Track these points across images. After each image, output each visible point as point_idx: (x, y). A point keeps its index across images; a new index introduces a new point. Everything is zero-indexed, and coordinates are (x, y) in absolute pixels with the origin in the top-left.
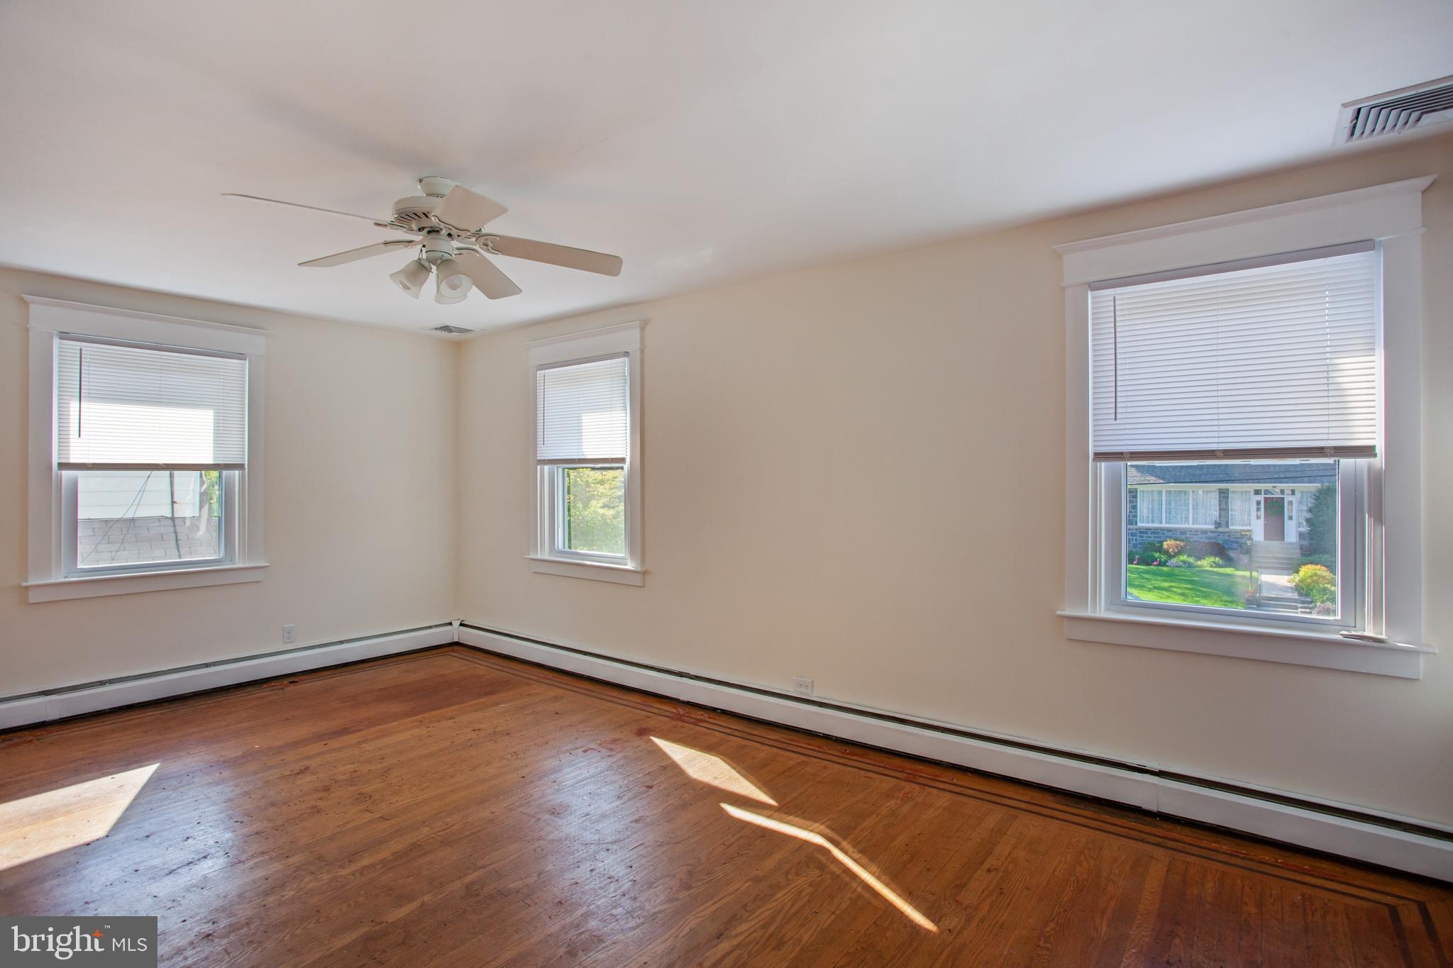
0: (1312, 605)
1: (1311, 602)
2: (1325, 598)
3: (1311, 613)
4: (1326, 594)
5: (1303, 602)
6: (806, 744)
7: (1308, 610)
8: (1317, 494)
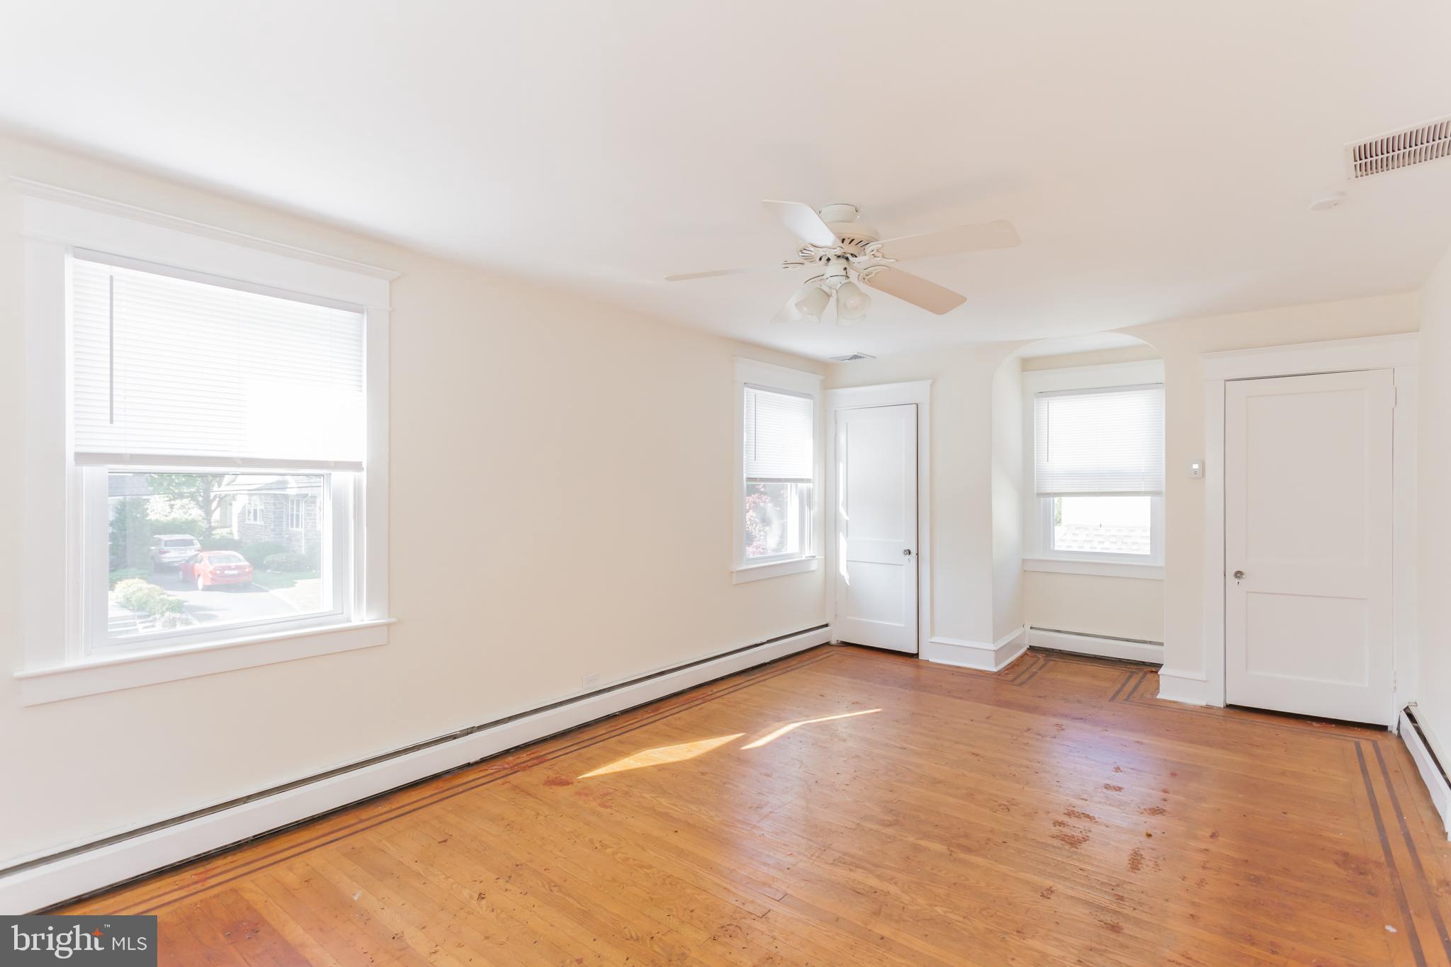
0: (151, 618)
1: (149, 616)
2: (164, 609)
3: (153, 626)
4: (165, 605)
5: (140, 617)
6: (626, 722)
7: (150, 624)
8: (119, 507)
